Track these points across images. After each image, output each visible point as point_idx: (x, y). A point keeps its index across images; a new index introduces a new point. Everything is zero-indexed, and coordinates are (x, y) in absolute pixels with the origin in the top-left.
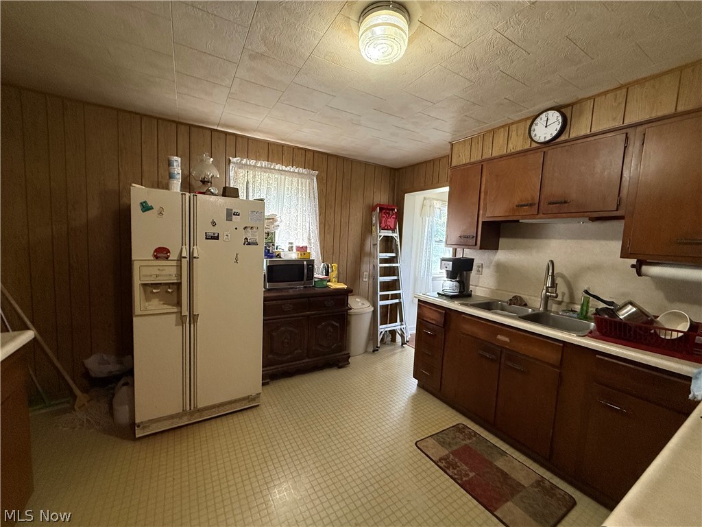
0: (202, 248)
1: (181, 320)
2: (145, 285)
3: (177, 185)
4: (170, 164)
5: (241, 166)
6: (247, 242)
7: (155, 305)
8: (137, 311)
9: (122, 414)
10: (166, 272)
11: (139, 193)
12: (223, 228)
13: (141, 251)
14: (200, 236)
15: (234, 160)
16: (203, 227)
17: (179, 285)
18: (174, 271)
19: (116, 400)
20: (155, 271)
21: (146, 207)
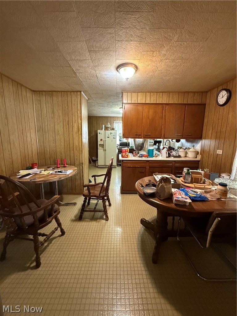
0: (107, 139)
1: (104, 150)
2: (99, 145)
3: (104, 129)
4: (103, 126)
5: (116, 123)
6: (114, 138)
7: (101, 148)
8: (98, 148)
9: (97, 165)
10: (102, 143)
11: (99, 131)
12: (110, 136)
13: (99, 140)
14: (106, 137)
15: (114, 122)
16: (107, 136)
17: (103, 145)
18: (103, 143)
19: (96, 163)
20: (100, 143)
21: (99, 133)
